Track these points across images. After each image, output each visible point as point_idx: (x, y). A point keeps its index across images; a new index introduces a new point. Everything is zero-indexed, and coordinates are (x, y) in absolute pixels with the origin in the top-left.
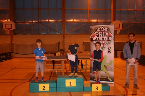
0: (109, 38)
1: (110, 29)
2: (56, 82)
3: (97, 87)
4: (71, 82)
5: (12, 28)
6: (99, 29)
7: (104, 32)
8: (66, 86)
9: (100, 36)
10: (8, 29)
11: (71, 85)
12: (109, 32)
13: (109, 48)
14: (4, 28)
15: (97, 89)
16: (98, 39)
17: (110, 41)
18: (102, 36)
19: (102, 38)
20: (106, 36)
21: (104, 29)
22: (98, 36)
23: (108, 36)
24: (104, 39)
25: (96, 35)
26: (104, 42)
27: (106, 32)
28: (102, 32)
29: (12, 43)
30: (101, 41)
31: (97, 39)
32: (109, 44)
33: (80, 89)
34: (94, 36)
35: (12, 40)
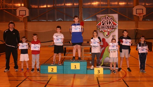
0: (113, 26)
1: (114, 18)
2: (63, 65)
3: (99, 71)
4: (75, 66)
5: (26, 15)
6: (105, 18)
7: (109, 21)
8: (71, 69)
9: (105, 24)
10: (22, 16)
11: (75, 68)
12: (114, 21)
13: (113, 36)
14: (18, 15)
15: (99, 72)
16: (104, 27)
17: (114, 29)
18: (107, 24)
19: (107, 27)
20: (110, 24)
21: (109, 17)
22: (103, 24)
23: (112, 24)
24: (109, 27)
25: (102, 23)
26: (109, 30)
27: (111, 21)
28: (107, 21)
29: (26, 31)
30: (106, 29)
31: (102, 27)
32: (113, 31)
33: (84, 72)
34: (100, 25)
35: (25, 28)
